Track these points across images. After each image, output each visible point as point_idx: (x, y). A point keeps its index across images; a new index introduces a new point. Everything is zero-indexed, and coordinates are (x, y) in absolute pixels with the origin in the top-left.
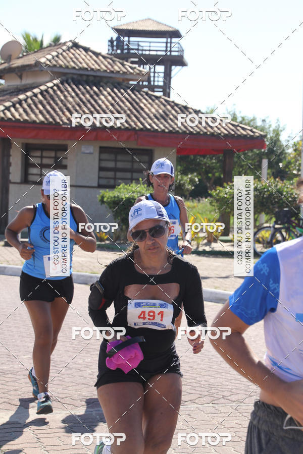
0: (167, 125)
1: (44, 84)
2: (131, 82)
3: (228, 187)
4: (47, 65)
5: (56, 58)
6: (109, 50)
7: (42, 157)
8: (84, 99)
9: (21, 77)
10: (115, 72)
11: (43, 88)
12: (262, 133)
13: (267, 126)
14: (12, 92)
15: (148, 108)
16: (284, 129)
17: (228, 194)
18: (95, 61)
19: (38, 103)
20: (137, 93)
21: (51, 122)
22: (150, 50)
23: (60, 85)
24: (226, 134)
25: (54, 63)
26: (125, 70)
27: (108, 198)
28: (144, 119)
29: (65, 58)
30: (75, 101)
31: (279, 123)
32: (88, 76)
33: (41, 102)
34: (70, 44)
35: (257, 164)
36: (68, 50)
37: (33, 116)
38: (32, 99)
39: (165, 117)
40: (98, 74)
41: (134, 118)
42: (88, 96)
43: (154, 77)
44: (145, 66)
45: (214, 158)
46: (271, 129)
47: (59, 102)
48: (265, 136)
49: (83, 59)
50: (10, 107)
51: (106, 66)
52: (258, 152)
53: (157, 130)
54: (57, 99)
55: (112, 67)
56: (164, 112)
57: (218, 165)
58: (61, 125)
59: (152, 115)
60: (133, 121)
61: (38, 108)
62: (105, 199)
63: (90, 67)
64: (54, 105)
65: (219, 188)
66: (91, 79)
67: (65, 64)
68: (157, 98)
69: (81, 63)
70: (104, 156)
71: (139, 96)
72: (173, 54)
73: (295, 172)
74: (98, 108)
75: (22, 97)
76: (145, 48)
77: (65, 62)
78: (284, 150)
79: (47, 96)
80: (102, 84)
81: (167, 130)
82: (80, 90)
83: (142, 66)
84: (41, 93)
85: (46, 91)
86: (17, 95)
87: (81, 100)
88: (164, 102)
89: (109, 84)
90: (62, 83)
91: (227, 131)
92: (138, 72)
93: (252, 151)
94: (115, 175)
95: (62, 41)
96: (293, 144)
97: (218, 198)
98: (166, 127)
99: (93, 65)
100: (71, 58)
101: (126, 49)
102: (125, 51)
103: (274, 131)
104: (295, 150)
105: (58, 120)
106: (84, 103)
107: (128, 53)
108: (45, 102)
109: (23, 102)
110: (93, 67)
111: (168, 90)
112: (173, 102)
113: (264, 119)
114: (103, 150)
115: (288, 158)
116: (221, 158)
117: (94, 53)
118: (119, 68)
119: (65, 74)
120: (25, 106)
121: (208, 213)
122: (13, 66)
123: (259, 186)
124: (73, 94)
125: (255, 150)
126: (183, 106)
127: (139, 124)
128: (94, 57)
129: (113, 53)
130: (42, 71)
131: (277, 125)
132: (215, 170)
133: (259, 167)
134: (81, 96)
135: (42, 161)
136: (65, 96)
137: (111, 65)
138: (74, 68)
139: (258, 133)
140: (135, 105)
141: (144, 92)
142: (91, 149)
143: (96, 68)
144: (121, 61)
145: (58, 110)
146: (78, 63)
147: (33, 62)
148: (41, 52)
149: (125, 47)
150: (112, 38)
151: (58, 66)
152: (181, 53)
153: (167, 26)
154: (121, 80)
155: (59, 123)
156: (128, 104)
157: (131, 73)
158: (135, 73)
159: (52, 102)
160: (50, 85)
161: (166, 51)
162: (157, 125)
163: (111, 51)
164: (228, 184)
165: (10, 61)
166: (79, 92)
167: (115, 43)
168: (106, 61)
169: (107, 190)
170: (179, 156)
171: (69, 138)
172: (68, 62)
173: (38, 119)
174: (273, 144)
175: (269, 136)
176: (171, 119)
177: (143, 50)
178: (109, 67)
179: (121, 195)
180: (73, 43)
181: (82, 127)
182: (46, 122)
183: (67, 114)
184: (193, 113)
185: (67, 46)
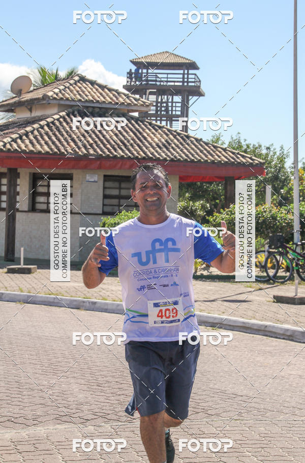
0: (169, 154)
1: (51, 116)
4: (55, 98)
5: (63, 92)
7: (48, 186)
9: (31, 110)
10: (119, 103)
11: (49, 120)
12: (260, 161)
13: (272, 154)
14: (22, 124)
15: (151, 137)
18: (101, 94)
19: (44, 134)
20: (140, 123)
21: (56, 153)
22: (167, 82)
24: (226, 162)
25: (60, 95)
26: (129, 102)
27: (109, 225)
28: (147, 148)
29: (71, 91)
30: (80, 132)
32: (94, 107)
33: (47, 134)
34: (77, 78)
36: (75, 84)
37: (38, 147)
38: (38, 131)
39: (166, 145)
40: (104, 106)
41: (137, 148)
46: (276, 156)
47: (64, 133)
48: (264, 164)
49: (89, 92)
50: (17, 138)
51: (111, 99)
53: (159, 158)
54: (62, 130)
55: (117, 99)
56: (166, 141)
58: (66, 155)
59: (154, 144)
60: (136, 150)
61: (43, 139)
63: (95, 100)
64: (59, 136)
65: (216, 214)
66: (97, 110)
67: (71, 97)
68: (160, 127)
69: (87, 96)
70: (108, 184)
71: (143, 126)
74: (102, 138)
75: (29, 129)
77: (72, 95)
79: (54, 128)
81: (168, 159)
85: (53, 123)
86: (25, 127)
88: (166, 131)
89: (113, 115)
90: (68, 115)
91: (227, 159)
92: (141, 103)
94: (119, 202)
98: (168, 156)
99: (99, 97)
100: (78, 92)
105: (63, 151)
106: (89, 134)
108: (51, 133)
109: (30, 134)
110: (99, 99)
112: (175, 131)
114: (107, 178)
115: (289, 185)
117: (100, 86)
118: (124, 100)
119: (72, 106)
120: (31, 137)
122: (23, 99)
127: (141, 153)
128: (100, 90)
130: (49, 103)
135: (48, 190)
136: (71, 128)
137: (116, 97)
138: (80, 100)
139: (256, 160)
140: (138, 134)
141: (147, 122)
142: (95, 178)
143: (101, 100)
145: (63, 140)
146: (84, 96)
147: (41, 96)
148: (49, 86)
151: (65, 99)
154: (126, 112)
155: (63, 153)
156: (131, 133)
157: (135, 105)
158: (138, 105)
159: (57, 133)
160: (56, 117)
161: (183, 82)
162: (159, 154)
164: (224, 210)
165: (20, 96)
168: (111, 93)
169: (109, 217)
171: (73, 168)
172: (75, 95)
173: (44, 149)
176: (172, 148)
177: (161, 81)
178: (114, 99)
180: (79, 77)
181: (86, 156)
182: (51, 152)
183: (72, 144)
184: (195, 142)
185: (74, 80)
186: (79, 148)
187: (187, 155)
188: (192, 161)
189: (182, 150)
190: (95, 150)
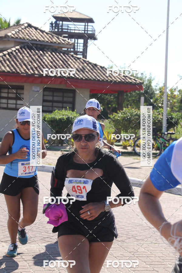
0: (84, 75)
1: (10, 48)
2: (63, 49)
3: (120, 113)
4: (12, 37)
5: (18, 33)
6: (50, 29)
7: (8, 93)
8: (34, 59)
10: (53, 42)
11: (9, 51)
12: (141, 81)
13: (144, 77)
15: (73, 65)
16: (154, 79)
17: (120, 117)
18: (42, 36)
20: (66, 56)
21: (14, 72)
22: (75, 30)
23: (20, 50)
24: (120, 82)
25: (16, 35)
26: (59, 42)
27: (48, 119)
29: (23, 33)
30: (29, 59)
31: (151, 76)
32: (37, 44)
33: (8, 60)
34: (26, 25)
35: (137, 99)
36: (25, 28)
37: (3, 68)
38: (3, 58)
39: (83, 70)
40: (43, 43)
42: (37, 56)
43: (77, 46)
44: (72, 39)
45: (112, 96)
46: (146, 79)
47: (19, 60)
48: (143, 83)
49: (34, 34)
51: (48, 39)
52: (138, 92)
53: (78, 78)
54: (18, 58)
55: (52, 39)
56: (82, 67)
57: (115, 100)
58: (20, 74)
61: (6, 63)
62: (46, 119)
63: (38, 39)
64: (16, 61)
65: (115, 114)
66: (39, 46)
67: (23, 37)
68: (79, 59)
69: (33, 37)
70: (46, 93)
71: (68, 57)
72: (89, 32)
73: (160, 105)
74: (43, 64)
76: (72, 29)
77: (23, 36)
78: (154, 92)
79: (12, 56)
80: (45, 49)
81: (84, 78)
82: (32, 53)
83: (70, 39)
84: (8, 54)
85: (12, 53)
87: (32, 59)
88: (82, 61)
89: (49, 50)
90: (21, 48)
91: (120, 79)
92: (67, 43)
93: (135, 92)
94: (53, 104)
95: (21, 23)
96: (159, 88)
97: (114, 119)
98: (84, 77)
99: (40, 38)
100: (27, 34)
101: (60, 29)
102: (60, 30)
103: (148, 80)
104: (160, 92)
105: (18, 71)
106: (34, 60)
107: (62, 31)
108: (10, 60)
110: (40, 39)
111: (85, 54)
112: (88, 61)
113: (142, 73)
114: (45, 90)
115: (156, 96)
116: (116, 96)
117: (41, 31)
118: (56, 40)
119: (22, 43)
121: (108, 128)
123: (138, 113)
124: (28, 55)
125: (137, 91)
126: (94, 64)
128: (41, 33)
129: (53, 31)
130: (9, 40)
131: (150, 76)
132: (112, 103)
133: (139, 101)
134: (33, 57)
135: (8, 95)
136: (23, 56)
137: (51, 38)
138: (28, 39)
139: (138, 81)
140: (65, 62)
141: (71, 55)
142: (38, 89)
143: (42, 40)
144: (57, 36)
145: (18, 64)
146: (31, 37)
147: (3, 35)
148: (9, 29)
149: (60, 28)
150: (52, 22)
151: (19, 38)
152: (94, 32)
153: (86, 15)
154: (57, 48)
155: (19, 72)
156: (61, 62)
157: (63, 44)
158: (65, 44)
159: (15, 60)
160: (14, 49)
161: (85, 31)
162: (78, 75)
163: (51, 29)
164: (120, 111)
166: (31, 54)
167: (54, 25)
168: (48, 35)
169: (48, 114)
170: (91, 94)
171: (25, 82)
172: (25, 36)
173: (6, 69)
174: (147, 88)
175: (145, 83)
176: (86, 72)
177: (71, 30)
178: (50, 39)
179: (56, 116)
180: (28, 24)
181: (33, 75)
182: (11, 72)
183: (24, 67)
184: (100, 69)
185: (24, 26)
186: (29, 70)
187: (95, 77)
188: (99, 80)
189: (92, 73)
190: (38, 71)
